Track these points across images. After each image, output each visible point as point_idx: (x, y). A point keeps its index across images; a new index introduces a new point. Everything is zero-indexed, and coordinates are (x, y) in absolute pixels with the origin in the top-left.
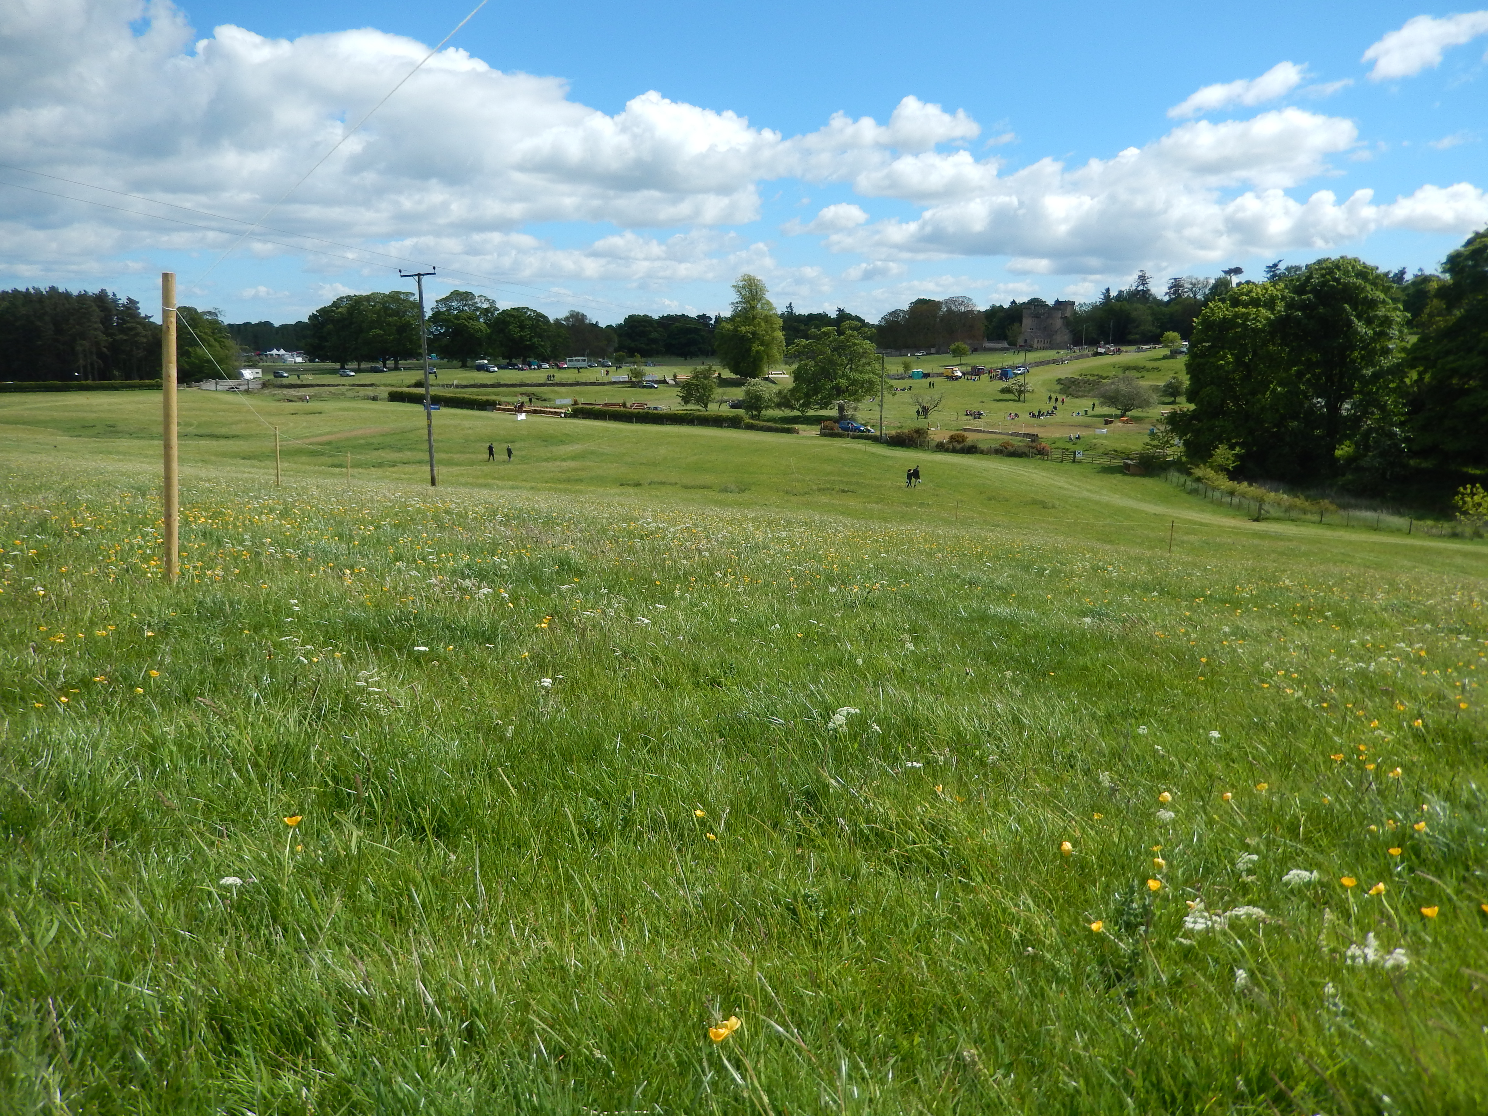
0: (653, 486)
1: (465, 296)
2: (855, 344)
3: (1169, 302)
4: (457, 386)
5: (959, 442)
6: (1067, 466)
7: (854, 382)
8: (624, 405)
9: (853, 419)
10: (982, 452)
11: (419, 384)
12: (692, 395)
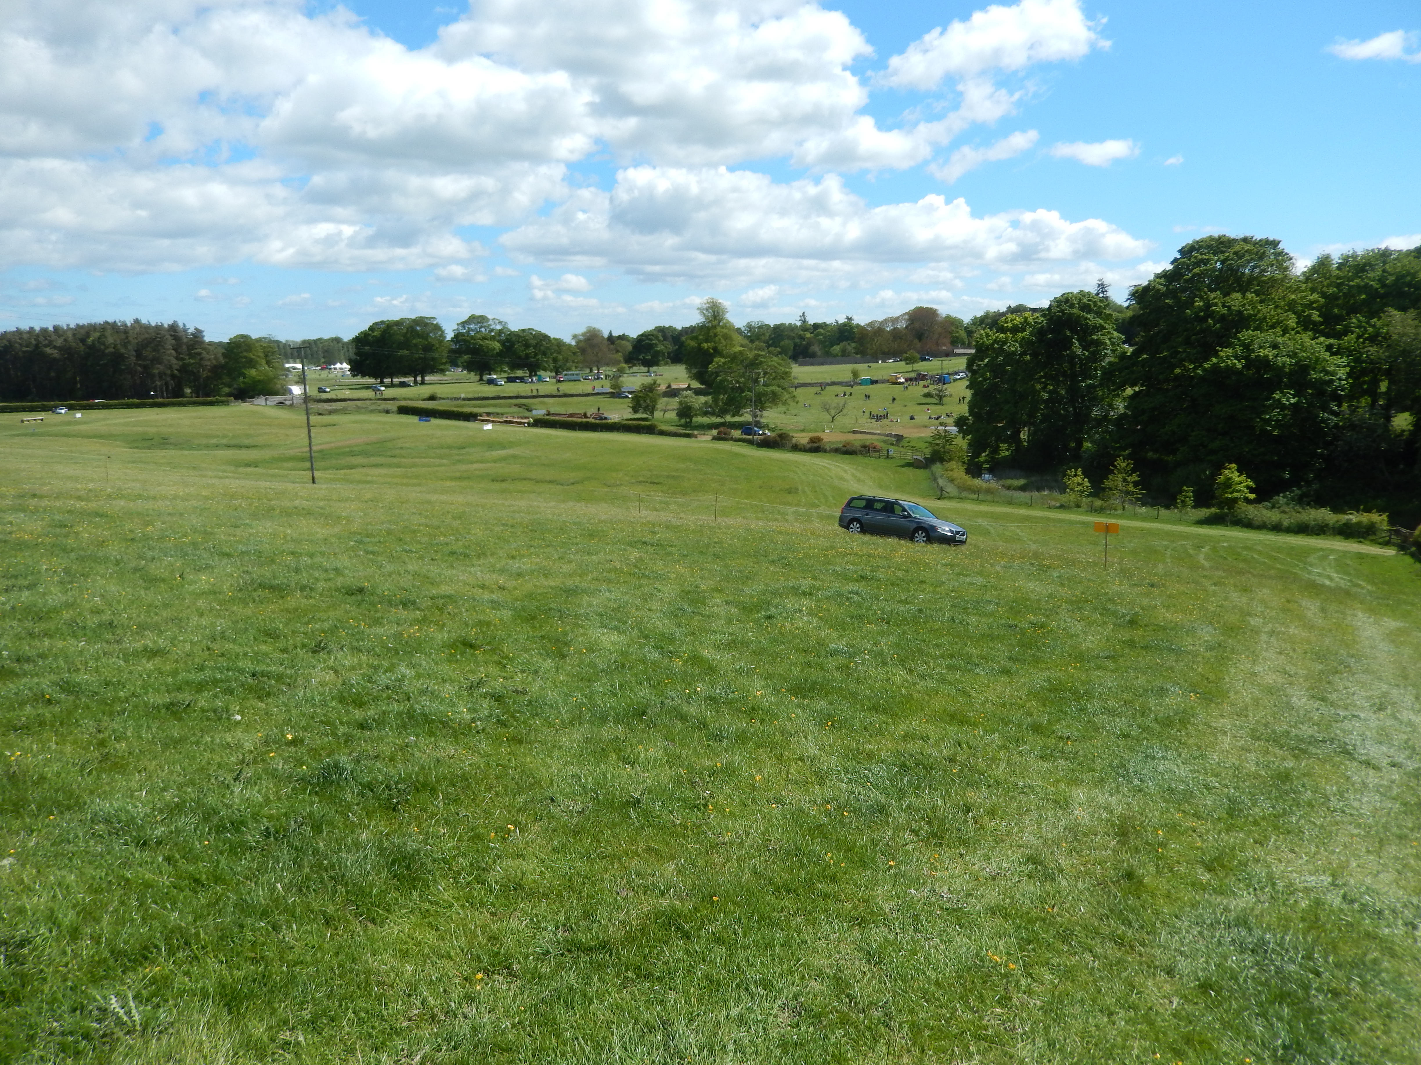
1: (481, 320)
5: (813, 443)
6: (881, 461)
7: (760, 395)
8: (585, 415)
11: (432, 398)
12: (640, 406)
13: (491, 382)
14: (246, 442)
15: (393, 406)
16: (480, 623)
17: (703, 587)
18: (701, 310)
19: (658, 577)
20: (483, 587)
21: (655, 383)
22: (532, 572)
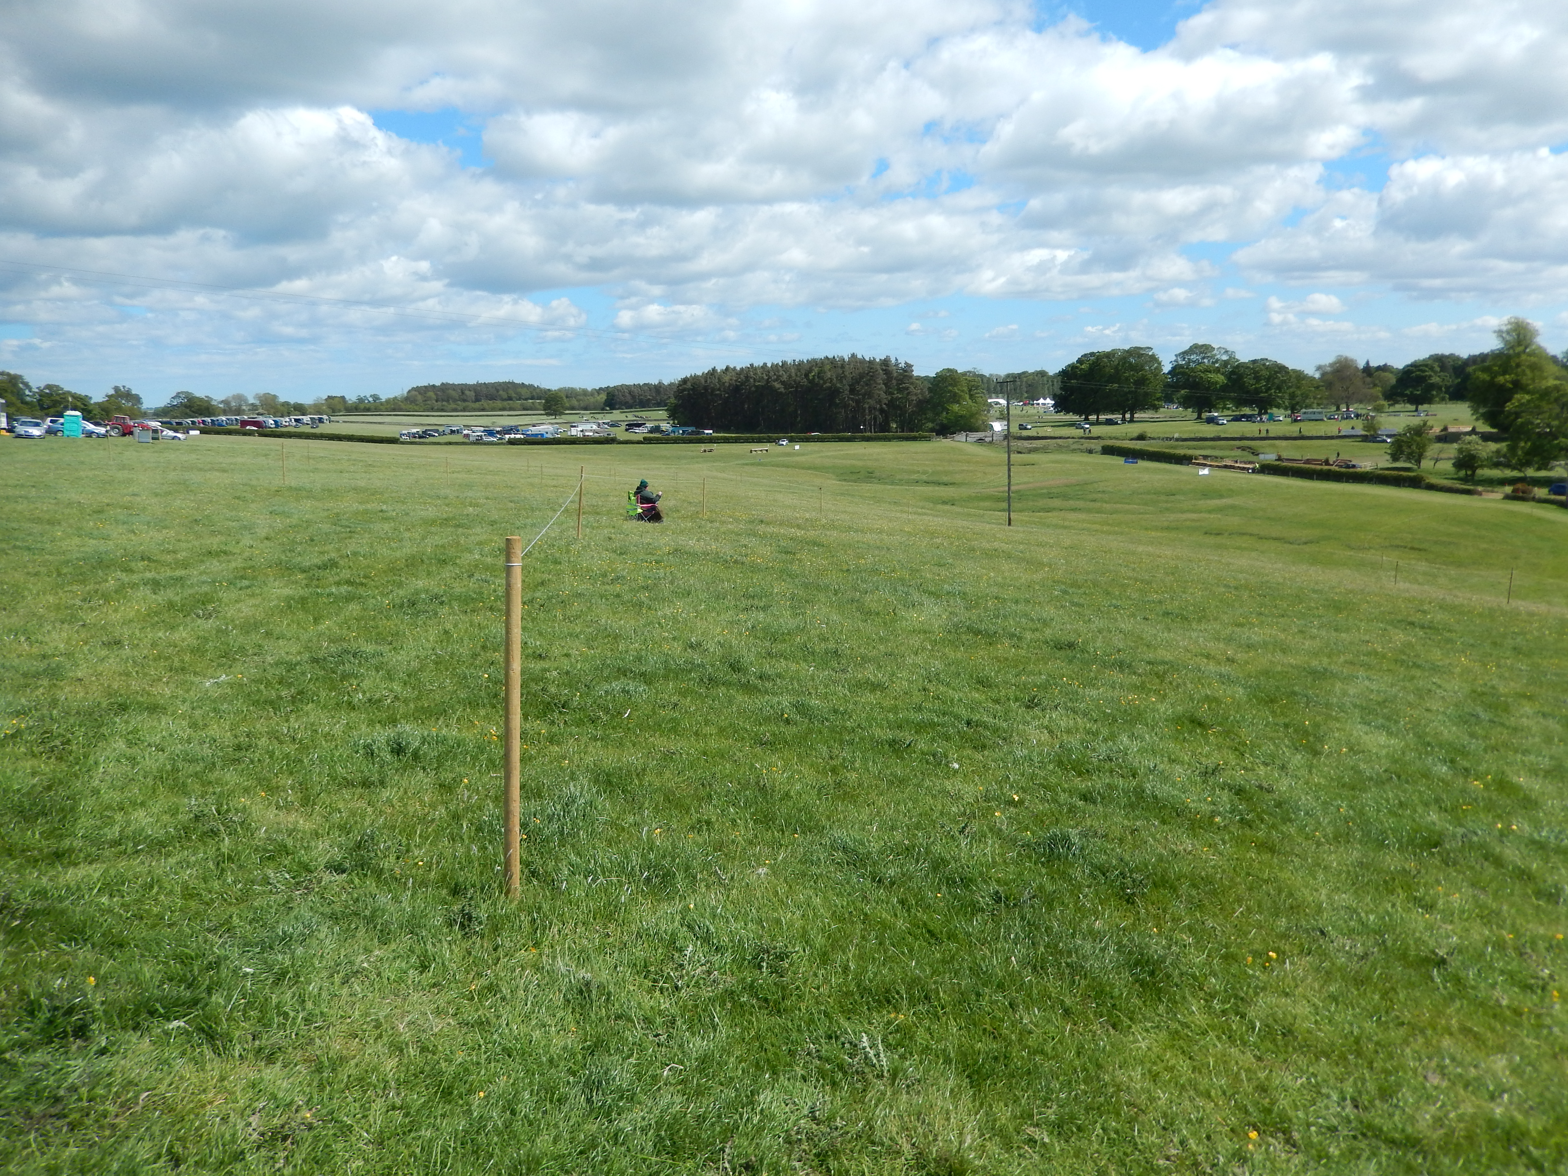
1: (1204, 349)
11: (1141, 437)
12: (1402, 452)
13: (1211, 421)
14: (945, 479)
15: (1097, 445)
16: (1207, 699)
17: (1502, 690)
18: (1499, 333)
19: (1435, 669)
20: (1208, 657)
21: (1425, 424)
22: (1265, 644)
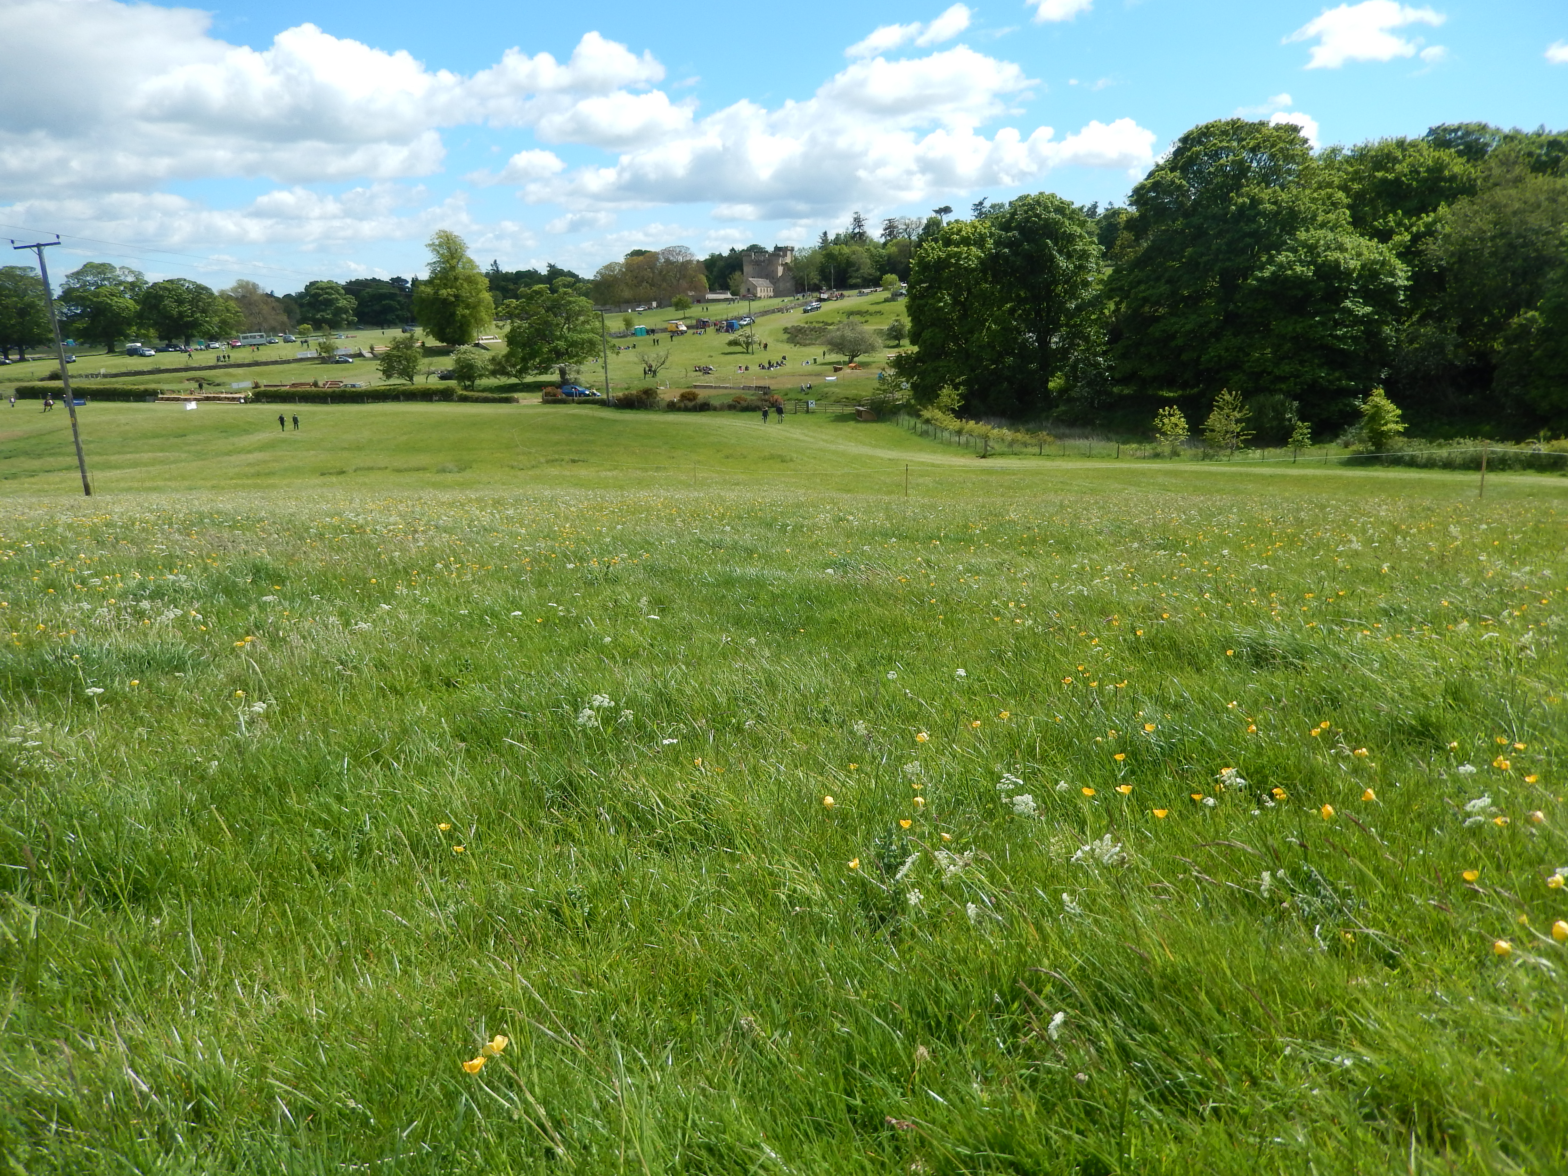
0: (359, 472)
2: (570, 302)
3: (885, 244)
4: (105, 376)
5: (690, 400)
6: (801, 417)
7: (573, 344)
8: (315, 384)
9: (576, 382)
10: (715, 409)
11: (55, 376)
12: (393, 370)
13: (132, 352)
18: (431, 247)
